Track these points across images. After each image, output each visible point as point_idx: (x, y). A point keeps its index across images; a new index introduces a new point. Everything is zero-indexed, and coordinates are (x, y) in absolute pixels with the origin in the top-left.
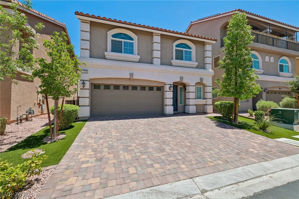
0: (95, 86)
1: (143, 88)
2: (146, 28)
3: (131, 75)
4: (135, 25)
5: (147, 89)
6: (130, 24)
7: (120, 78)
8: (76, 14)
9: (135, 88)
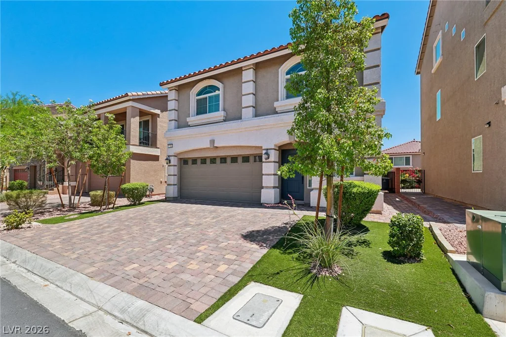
0: (183, 162)
1: (234, 159)
2: (225, 66)
3: (212, 142)
4: (210, 70)
5: (240, 160)
6: (205, 72)
7: (204, 149)
8: (161, 86)
9: (223, 160)
